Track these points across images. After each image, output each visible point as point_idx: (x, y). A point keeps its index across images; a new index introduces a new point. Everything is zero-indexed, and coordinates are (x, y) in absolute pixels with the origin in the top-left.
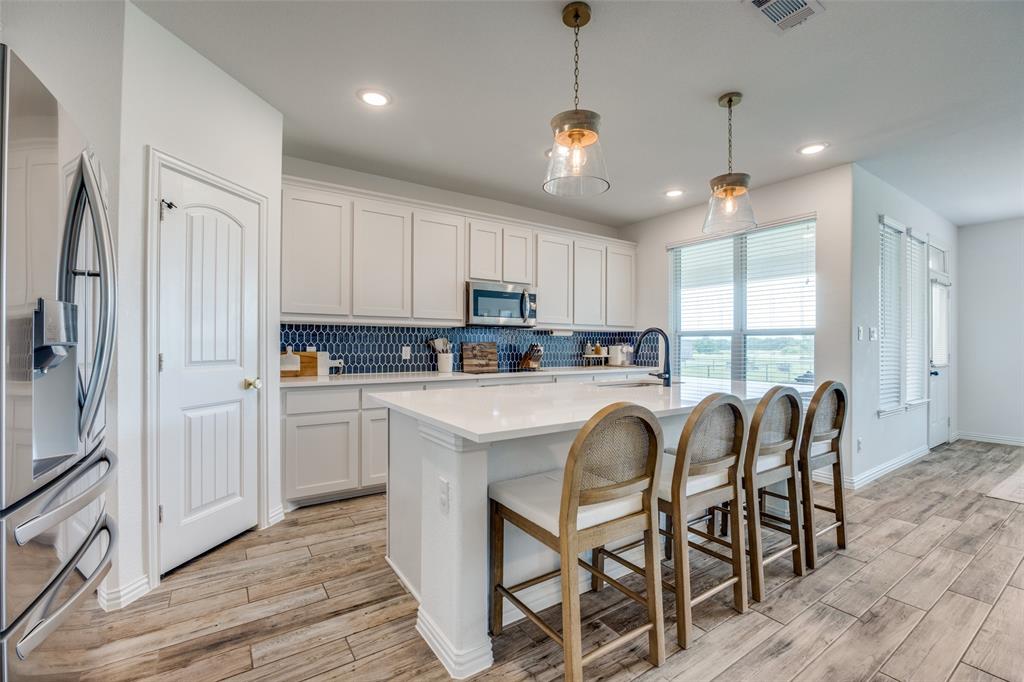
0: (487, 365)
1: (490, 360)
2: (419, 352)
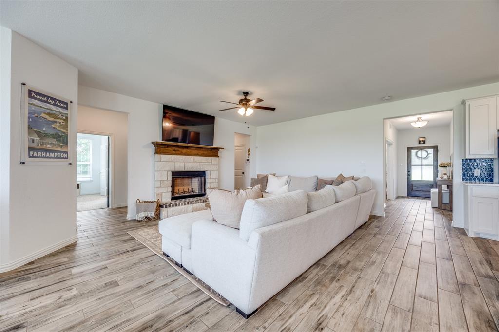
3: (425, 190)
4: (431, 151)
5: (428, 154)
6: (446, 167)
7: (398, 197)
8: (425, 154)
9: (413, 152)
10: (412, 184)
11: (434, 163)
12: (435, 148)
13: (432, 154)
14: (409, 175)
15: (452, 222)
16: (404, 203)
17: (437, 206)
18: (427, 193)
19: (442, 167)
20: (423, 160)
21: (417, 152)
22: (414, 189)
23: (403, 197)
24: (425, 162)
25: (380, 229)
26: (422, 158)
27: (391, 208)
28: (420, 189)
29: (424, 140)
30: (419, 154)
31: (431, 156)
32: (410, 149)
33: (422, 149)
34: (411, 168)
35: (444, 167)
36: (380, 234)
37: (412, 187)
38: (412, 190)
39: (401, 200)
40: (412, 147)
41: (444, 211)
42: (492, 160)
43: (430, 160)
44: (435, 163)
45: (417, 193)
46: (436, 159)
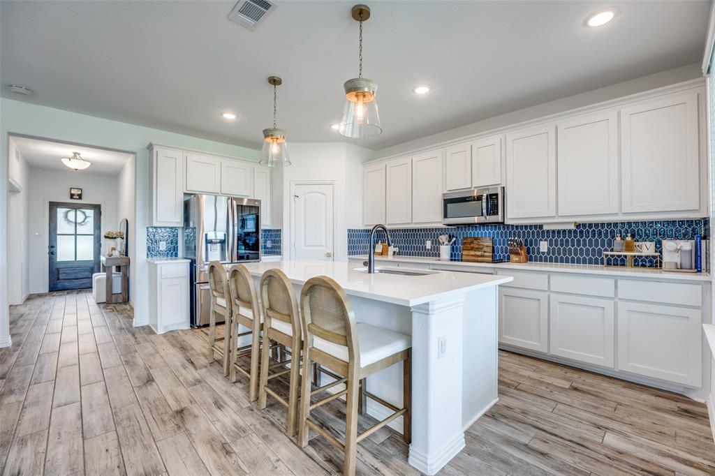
0: (482, 256)
1: (485, 252)
2: (436, 244)
3: (82, 277)
4: (90, 213)
5: (86, 217)
6: (115, 238)
7: (30, 298)
8: (80, 217)
9: (61, 212)
10: (58, 269)
11: (94, 231)
12: (97, 208)
13: (93, 218)
14: (52, 253)
15: (134, 320)
16: (45, 307)
17: (105, 300)
18: (85, 281)
19: (109, 238)
20: (78, 227)
21: (66, 214)
22: (61, 277)
23: (40, 296)
24: (80, 230)
25: (10, 380)
26: (76, 223)
27: (20, 323)
28: (73, 276)
29: (80, 193)
30: (71, 215)
31: (91, 221)
32: (53, 206)
33: (76, 207)
34: (56, 240)
35: (112, 238)
36: (11, 392)
37: (58, 274)
38: (58, 279)
39: (38, 302)
40: (58, 203)
41: (117, 306)
42: (176, 228)
43: (89, 227)
44: (97, 231)
45: (67, 284)
46: (98, 226)
